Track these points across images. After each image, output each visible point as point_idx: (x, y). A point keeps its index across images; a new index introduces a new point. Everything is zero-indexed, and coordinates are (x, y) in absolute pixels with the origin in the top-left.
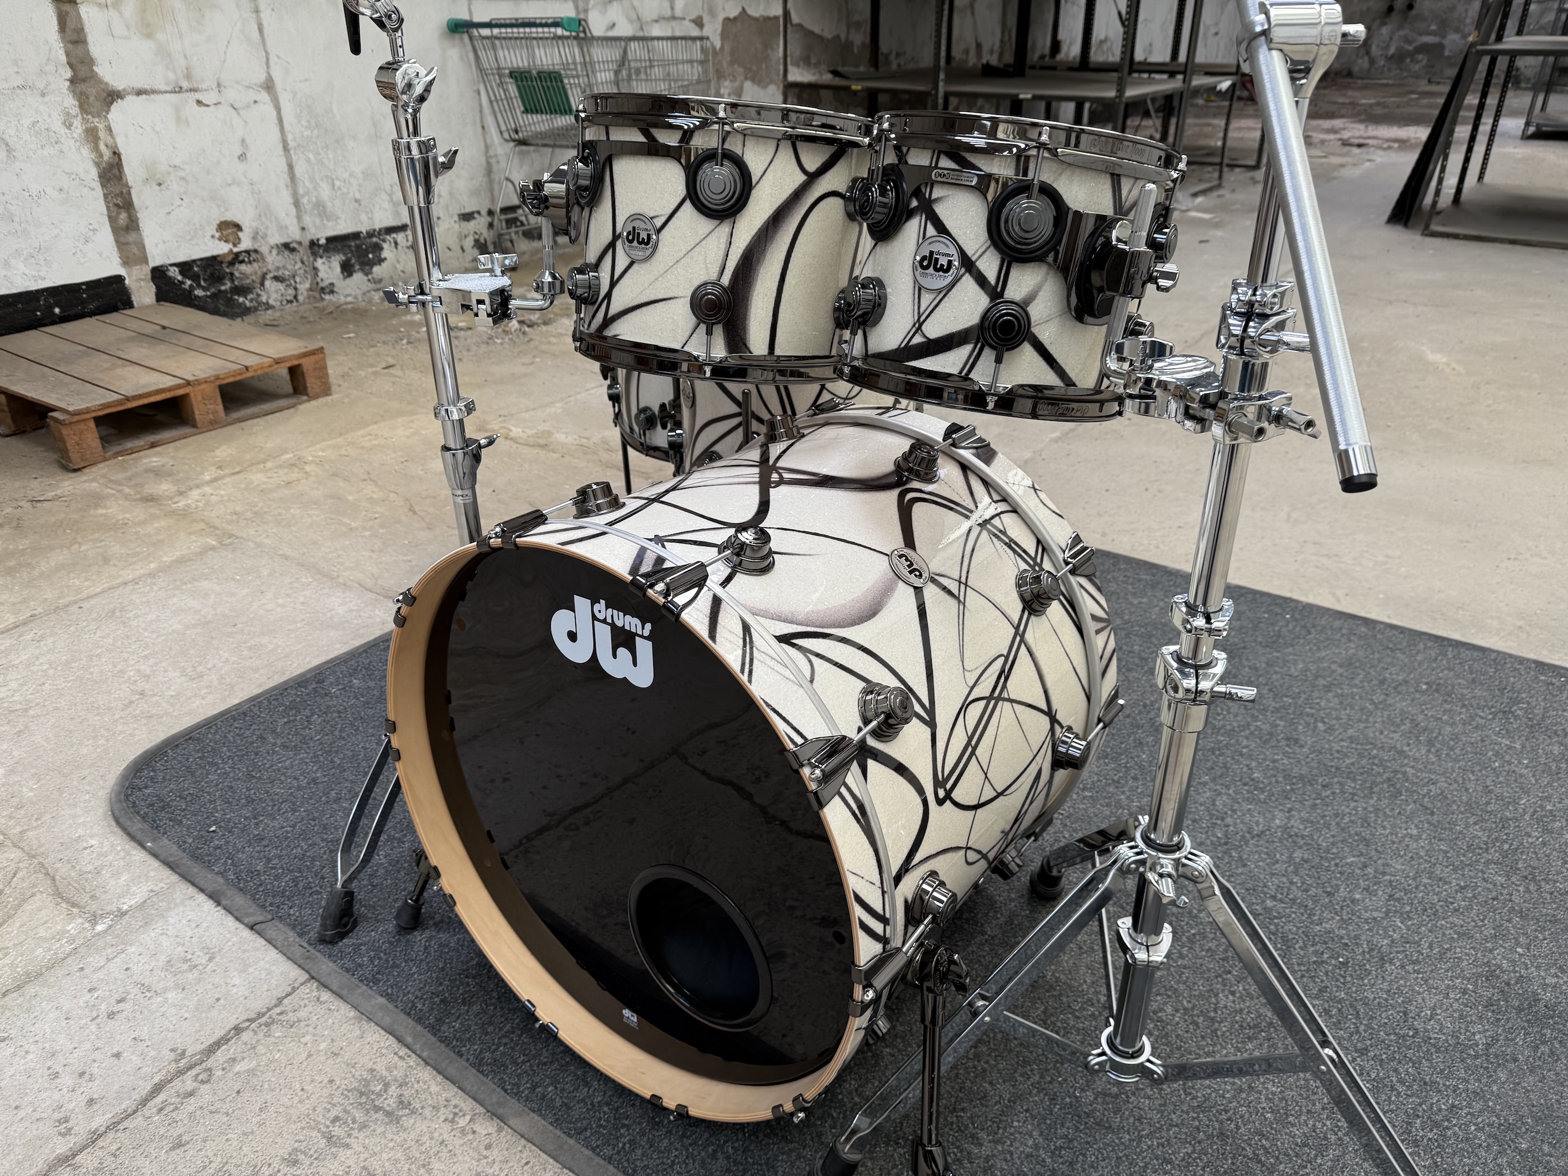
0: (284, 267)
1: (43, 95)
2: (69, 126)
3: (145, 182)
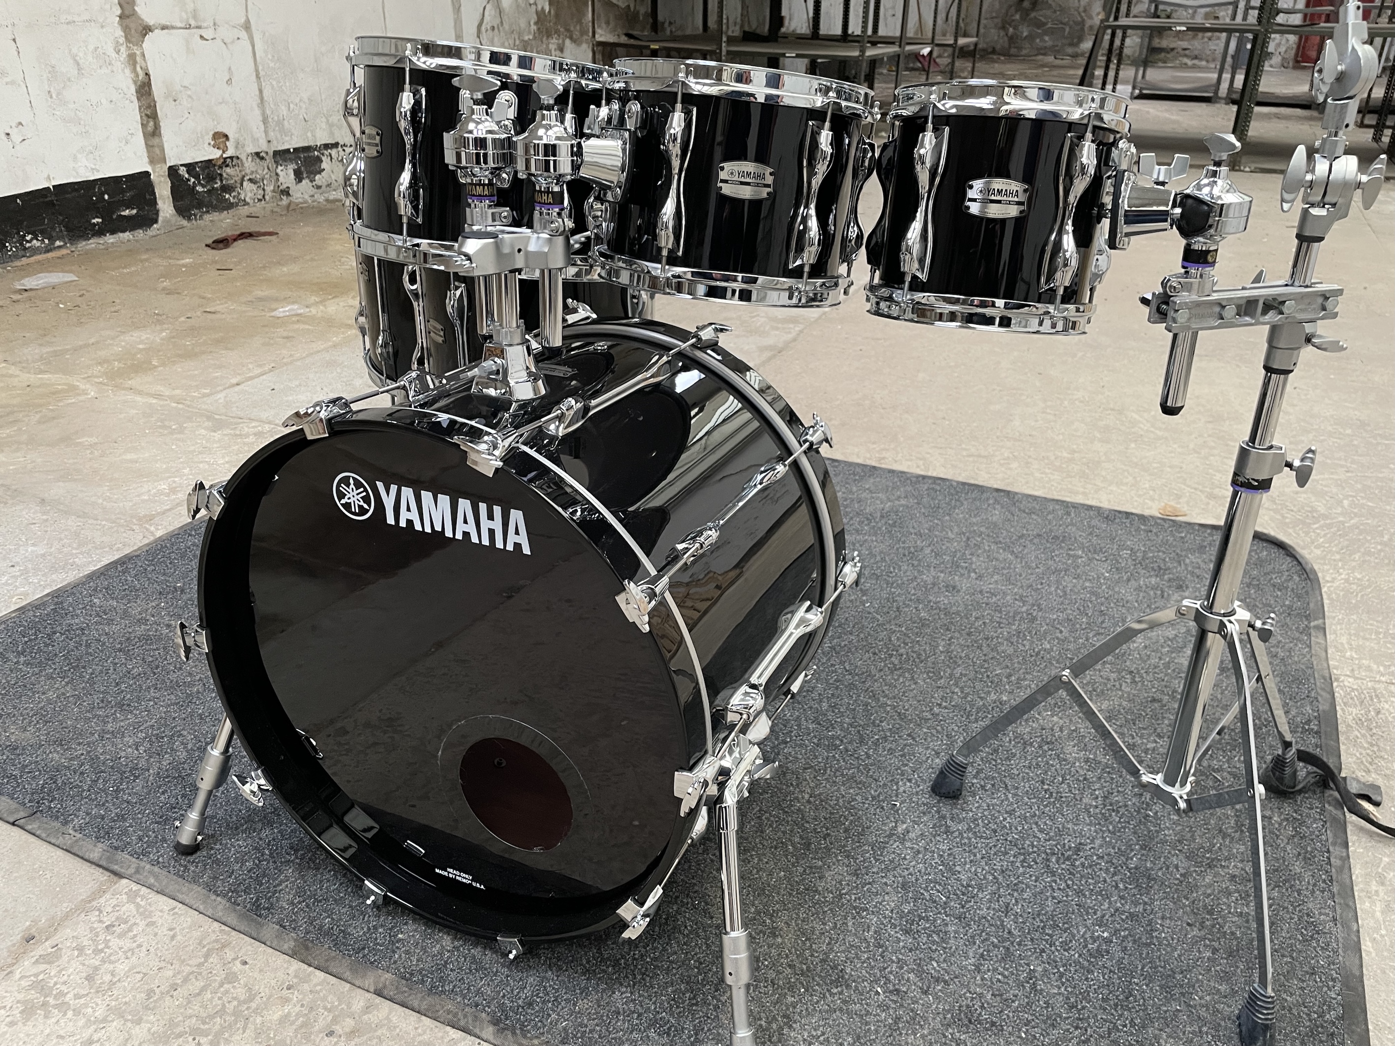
0: (256, 172)
1: (102, 27)
2: (118, 52)
3: (167, 97)
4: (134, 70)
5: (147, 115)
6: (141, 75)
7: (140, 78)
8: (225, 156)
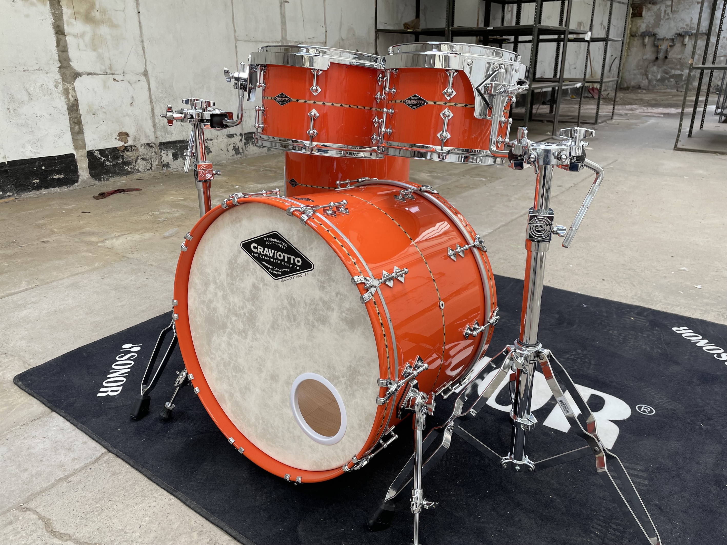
0: (147, 154)
1: (47, 73)
2: (57, 87)
3: (88, 113)
4: (67, 97)
5: (74, 122)
6: (72, 100)
7: (71, 102)
8: (126, 145)
